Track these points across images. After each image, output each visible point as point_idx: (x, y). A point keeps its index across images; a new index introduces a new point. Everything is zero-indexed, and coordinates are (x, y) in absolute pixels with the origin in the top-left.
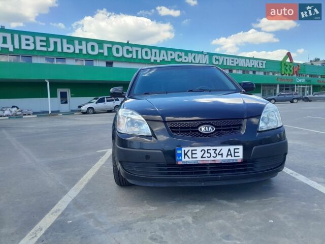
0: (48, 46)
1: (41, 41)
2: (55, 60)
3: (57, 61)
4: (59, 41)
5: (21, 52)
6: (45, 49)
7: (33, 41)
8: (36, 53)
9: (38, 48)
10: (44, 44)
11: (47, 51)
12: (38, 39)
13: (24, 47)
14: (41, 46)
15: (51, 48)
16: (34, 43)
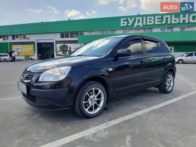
0: (162, 21)
1: (158, 18)
2: (166, 29)
3: (167, 30)
4: (169, 17)
5: (146, 27)
6: (160, 23)
7: (153, 19)
8: (154, 26)
9: (156, 23)
10: (160, 20)
11: (161, 24)
12: (156, 17)
13: (148, 23)
14: (158, 21)
15: (164, 22)
16: (154, 20)
